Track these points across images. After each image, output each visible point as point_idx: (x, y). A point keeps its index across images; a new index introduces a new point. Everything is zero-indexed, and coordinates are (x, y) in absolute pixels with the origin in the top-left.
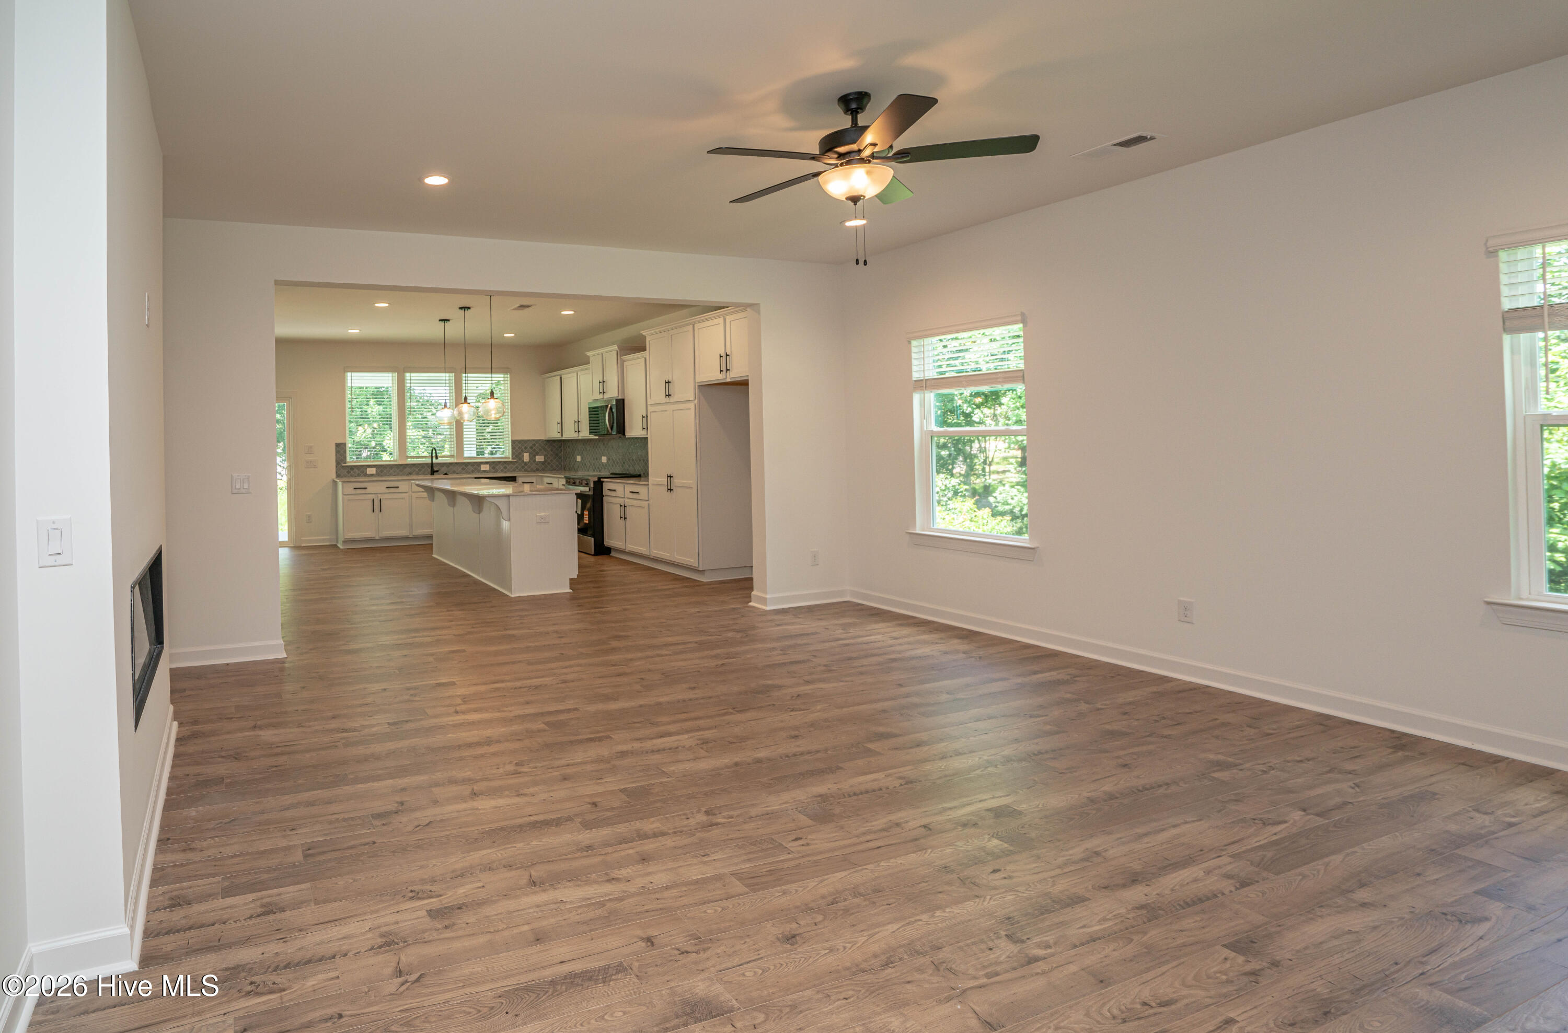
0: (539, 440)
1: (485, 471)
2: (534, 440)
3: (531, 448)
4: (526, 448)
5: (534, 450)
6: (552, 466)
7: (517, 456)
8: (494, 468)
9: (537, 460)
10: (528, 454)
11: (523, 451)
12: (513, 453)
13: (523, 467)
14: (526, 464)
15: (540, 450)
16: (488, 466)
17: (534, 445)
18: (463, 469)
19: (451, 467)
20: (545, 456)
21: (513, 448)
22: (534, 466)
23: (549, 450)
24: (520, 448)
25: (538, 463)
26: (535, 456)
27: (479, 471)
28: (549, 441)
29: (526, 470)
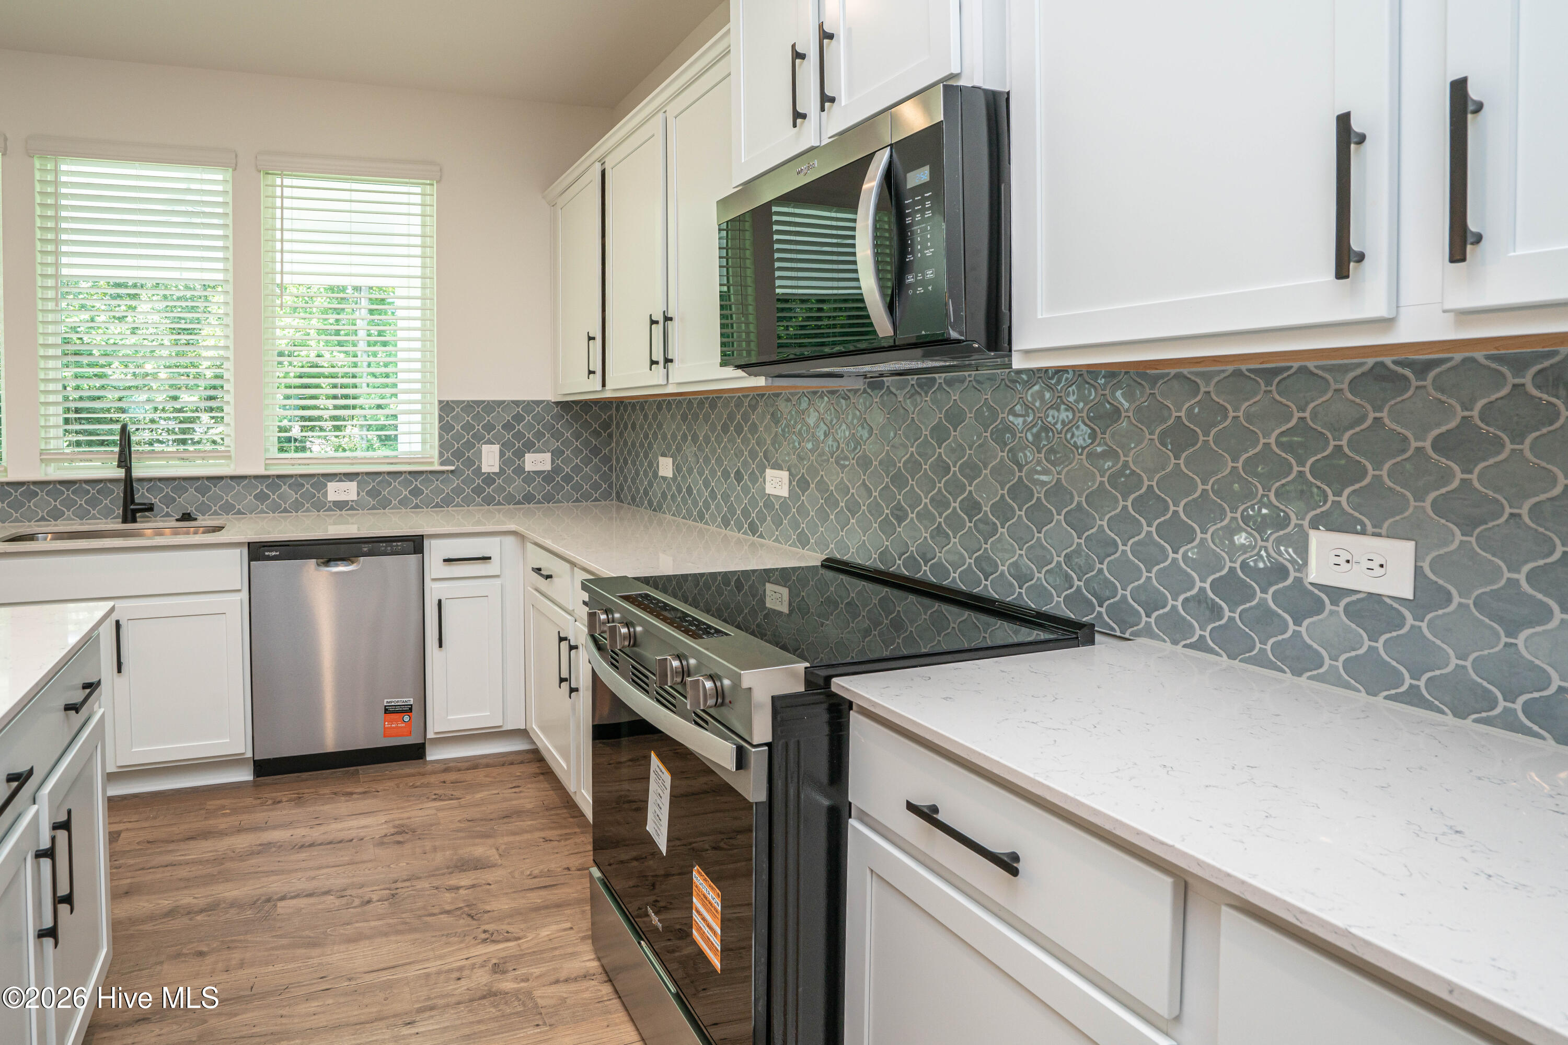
0: (538, 403)
1: (340, 505)
2: (517, 403)
3: (508, 427)
4: (489, 427)
5: (519, 436)
6: (577, 487)
7: (458, 455)
8: (373, 493)
9: (528, 467)
10: (496, 448)
11: (479, 438)
12: (444, 446)
13: (478, 491)
14: (489, 479)
15: (539, 435)
16: (353, 486)
17: (518, 418)
18: (262, 497)
19: (215, 490)
20: (556, 454)
21: (445, 428)
22: (517, 486)
23: (568, 435)
24: (468, 427)
25: (530, 477)
26: (520, 455)
27: (320, 505)
28: (565, 406)
29: (489, 501)
